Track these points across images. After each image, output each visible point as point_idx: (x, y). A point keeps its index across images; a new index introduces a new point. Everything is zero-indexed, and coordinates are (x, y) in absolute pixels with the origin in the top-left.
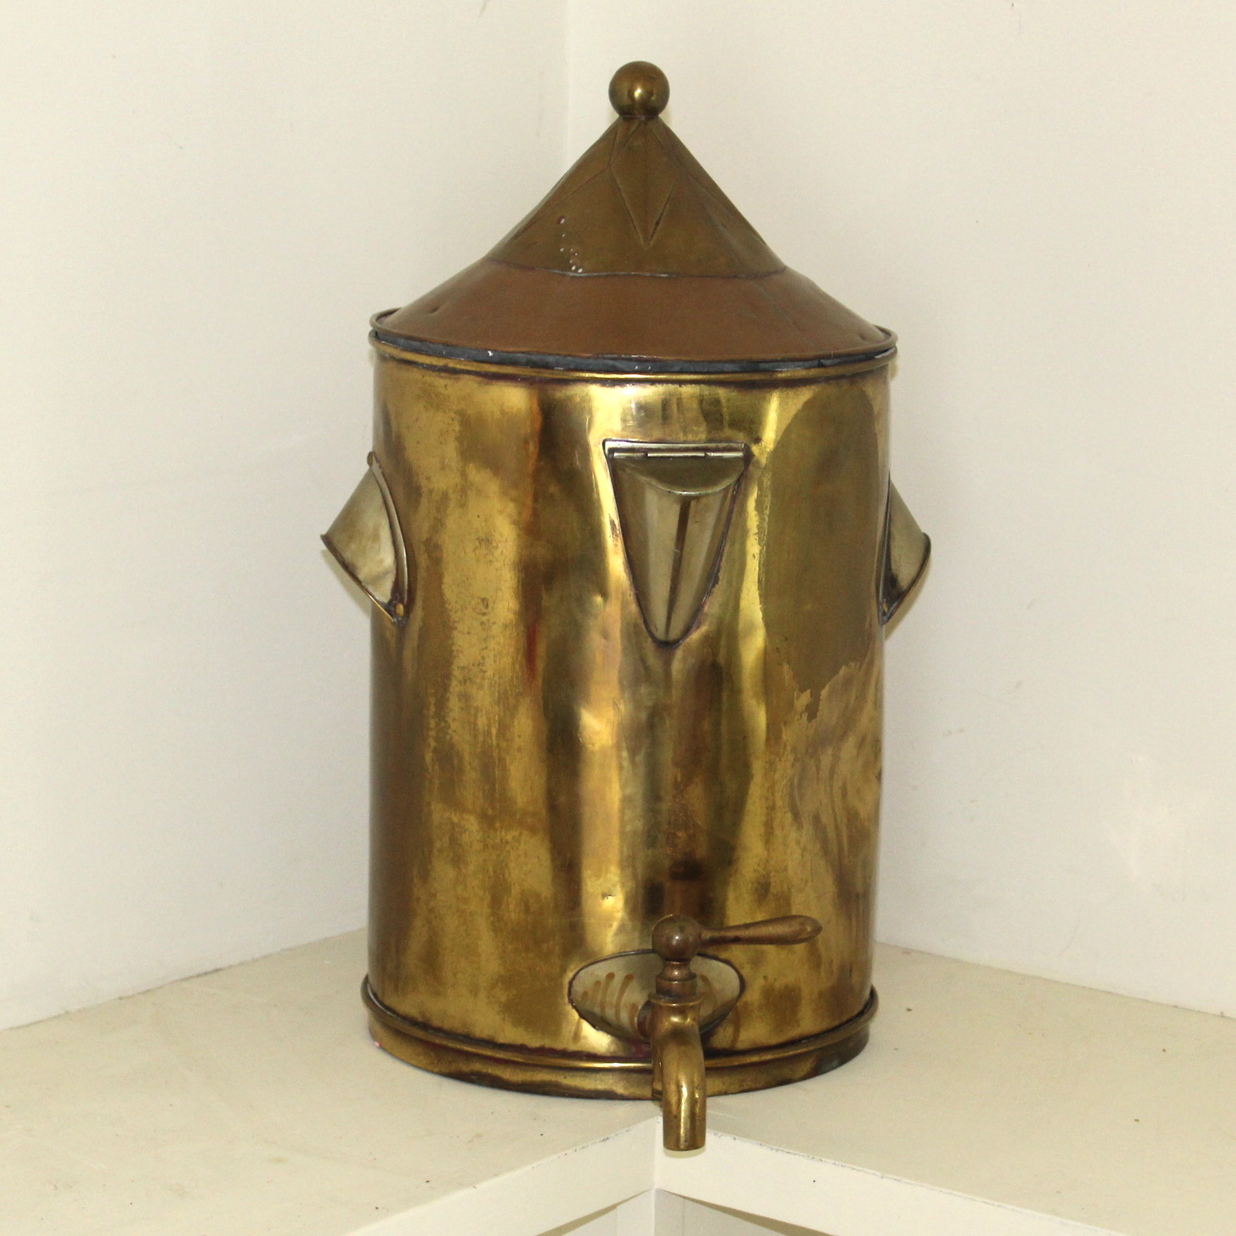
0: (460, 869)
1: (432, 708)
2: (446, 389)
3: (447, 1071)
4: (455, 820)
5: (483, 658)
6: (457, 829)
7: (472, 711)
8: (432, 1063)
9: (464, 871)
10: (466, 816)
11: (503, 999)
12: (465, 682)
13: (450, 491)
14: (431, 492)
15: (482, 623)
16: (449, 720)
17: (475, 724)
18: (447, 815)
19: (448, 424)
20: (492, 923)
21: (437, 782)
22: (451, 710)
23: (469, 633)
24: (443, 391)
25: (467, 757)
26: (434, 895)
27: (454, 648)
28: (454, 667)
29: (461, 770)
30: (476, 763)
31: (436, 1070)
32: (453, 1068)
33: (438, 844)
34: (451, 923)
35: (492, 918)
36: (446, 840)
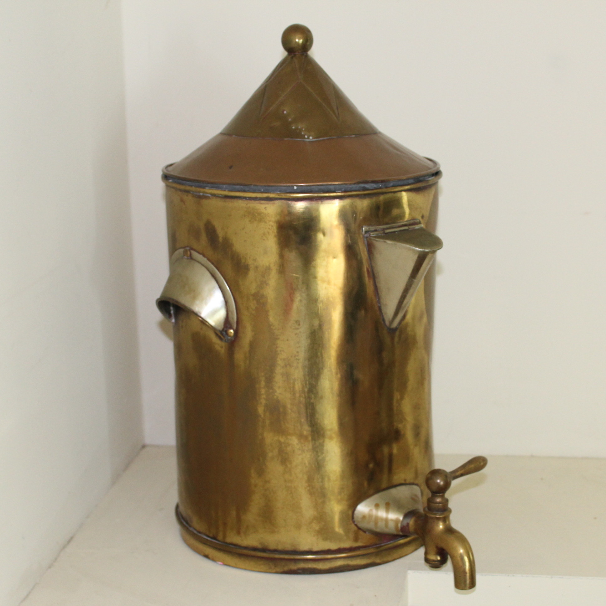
0: (286, 466)
1: (263, 384)
2: (266, 210)
3: (282, 571)
4: (282, 440)
5: (298, 352)
6: (283, 445)
7: (292, 381)
8: (270, 568)
9: (289, 466)
10: (289, 437)
11: (317, 528)
12: (286, 366)
13: (272, 265)
14: (257, 267)
15: (296, 334)
16: (276, 388)
17: (294, 387)
18: (276, 438)
19: (269, 229)
20: (309, 490)
21: (268, 422)
22: (277, 383)
23: (287, 340)
24: (264, 211)
25: (289, 406)
26: (269, 482)
27: (278, 349)
28: (278, 359)
29: (285, 413)
30: (295, 408)
31: (274, 571)
32: (286, 569)
33: (270, 455)
34: (281, 496)
35: (308, 488)
36: (276, 452)
